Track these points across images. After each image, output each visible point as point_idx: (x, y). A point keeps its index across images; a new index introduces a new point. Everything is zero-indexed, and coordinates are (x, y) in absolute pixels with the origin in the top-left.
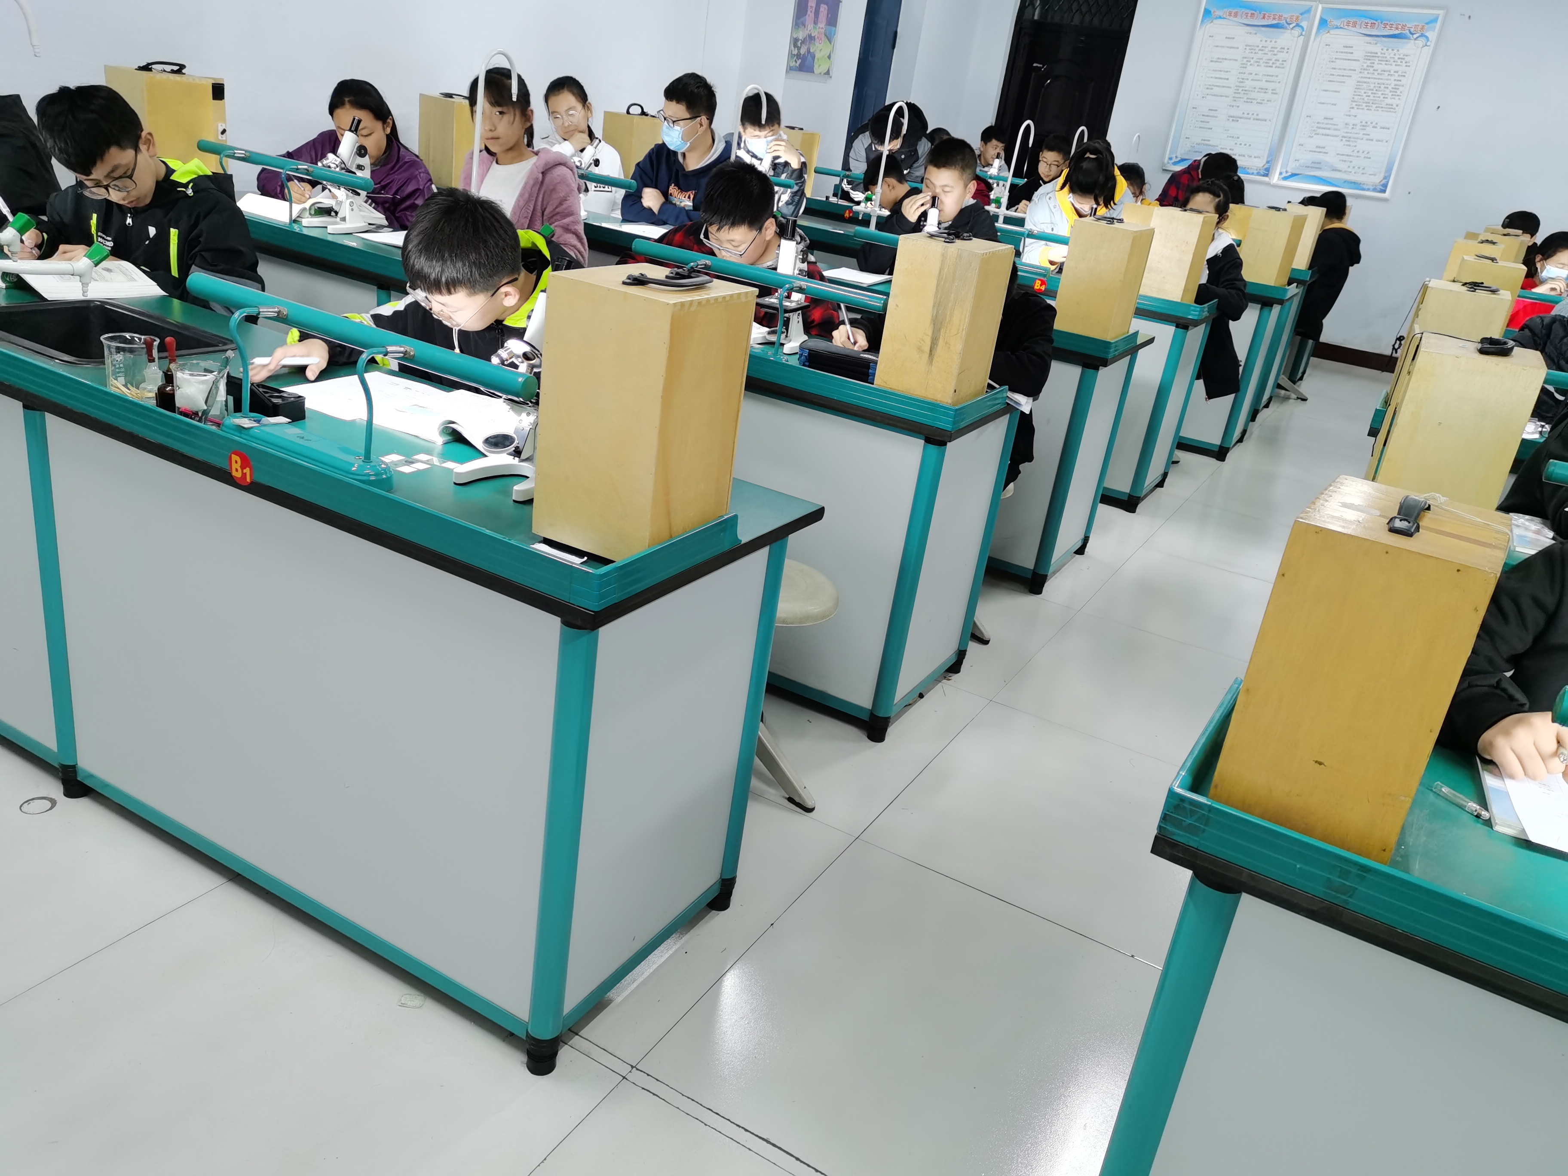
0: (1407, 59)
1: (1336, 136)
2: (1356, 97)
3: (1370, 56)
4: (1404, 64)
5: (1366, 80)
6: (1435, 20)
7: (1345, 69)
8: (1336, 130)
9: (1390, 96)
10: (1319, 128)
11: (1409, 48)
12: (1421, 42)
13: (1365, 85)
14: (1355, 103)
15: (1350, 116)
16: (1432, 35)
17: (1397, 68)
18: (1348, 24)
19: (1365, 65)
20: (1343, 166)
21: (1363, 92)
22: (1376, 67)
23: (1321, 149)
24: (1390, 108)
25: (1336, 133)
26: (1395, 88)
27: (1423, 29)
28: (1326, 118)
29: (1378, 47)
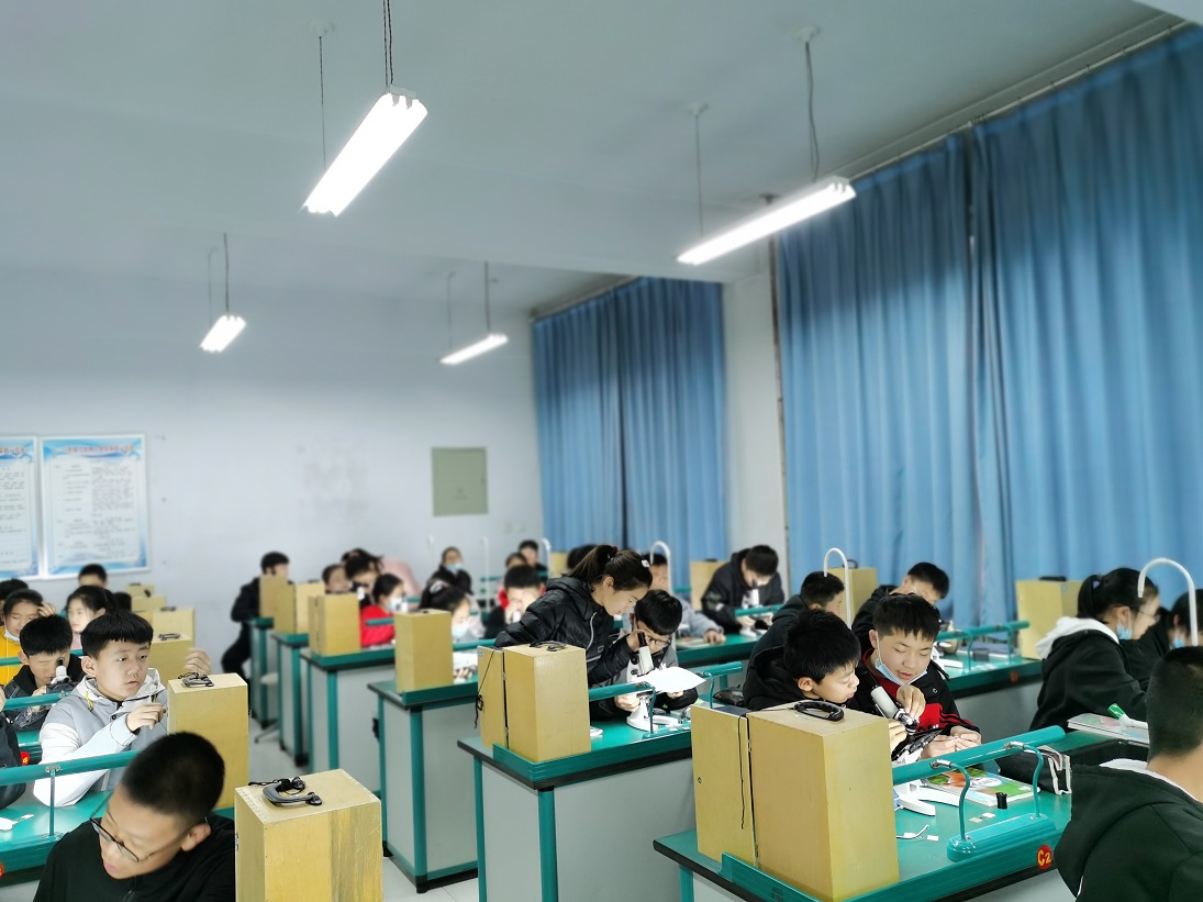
0: (128, 470)
1: (89, 532)
2: (96, 502)
3: (96, 471)
4: (127, 474)
5: (100, 488)
7: (79, 483)
8: (87, 528)
9: (123, 497)
10: (71, 529)
11: (126, 462)
12: (134, 457)
13: (100, 492)
14: (96, 507)
15: (95, 516)
16: (141, 451)
17: (122, 477)
18: (70, 450)
19: (95, 478)
20: (101, 554)
21: (100, 497)
22: (104, 477)
23: (79, 544)
24: (127, 505)
25: (88, 530)
26: (127, 492)
27: (132, 448)
28: (76, 520)
29: (101, 464)
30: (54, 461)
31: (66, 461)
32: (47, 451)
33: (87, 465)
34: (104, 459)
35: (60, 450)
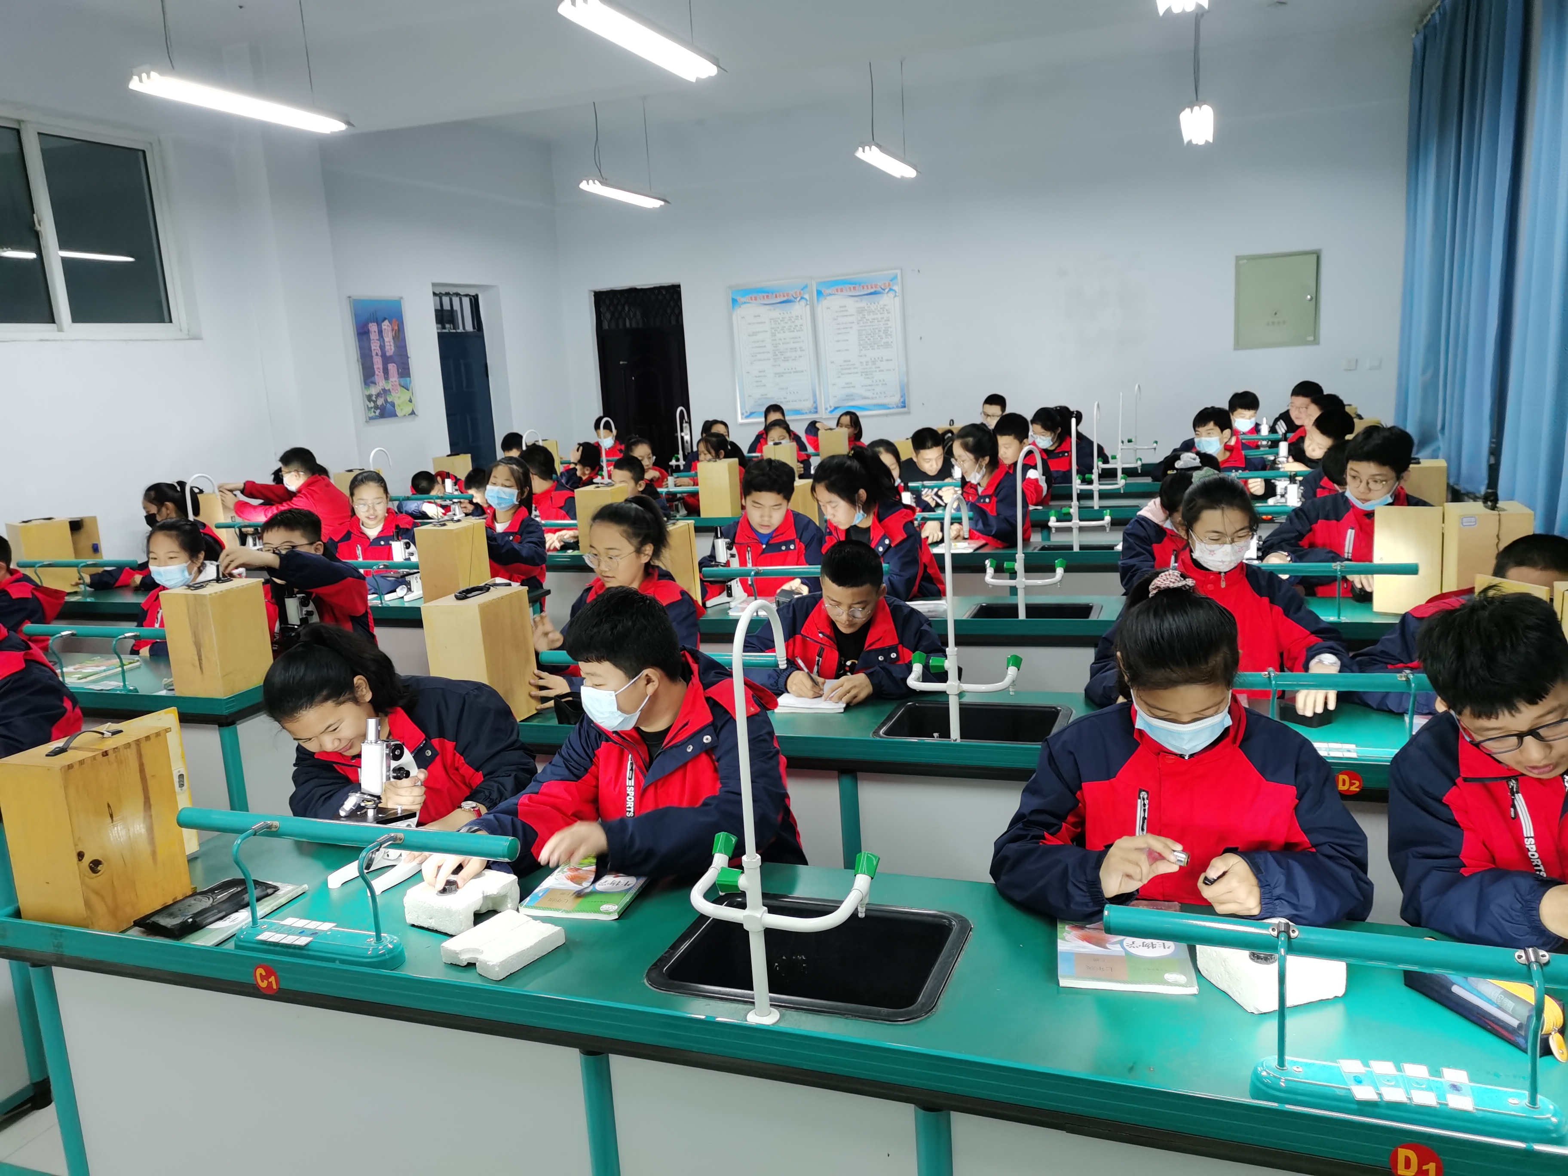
0: (887, 308)
1: (857, 373)
2: (861, 342)
3: (860, 311)
4: (886, 312)
5: (864, 328)
6: (895, 277)
7: (846, 323)
8: (855, 368)
9: (884, 336)
10: (842, 369)
11: (886, 299)
12: (891, 294)
13: (864, 332)
14: (861, 347)
15: (861, 356)
16: (897, 288)
17: (882, 316)
18: (837, 290)
19: (860, 318)
20: (869, 394)
21: (864, 337)
22: (867, 317)
23: (849, 385)
24: (887, 345)
25: (856, 371)
26: (886, 331)
27: (889, 285)
28: (845, 361)
29: (863, 304)
30: (825, 303)
31: (834, 303)
32: (819, 293)
33: (852, 305)
34: (866, 297)
35: (829, 291)
